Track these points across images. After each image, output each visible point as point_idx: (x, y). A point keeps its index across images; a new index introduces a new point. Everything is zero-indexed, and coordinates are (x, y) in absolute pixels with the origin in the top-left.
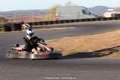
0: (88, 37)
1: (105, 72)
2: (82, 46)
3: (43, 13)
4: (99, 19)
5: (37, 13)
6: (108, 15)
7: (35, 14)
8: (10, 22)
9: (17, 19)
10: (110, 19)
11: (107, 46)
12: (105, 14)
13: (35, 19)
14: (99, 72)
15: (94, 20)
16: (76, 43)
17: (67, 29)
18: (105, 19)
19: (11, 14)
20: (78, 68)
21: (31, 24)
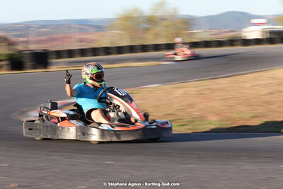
0: (204, 86)
1: (244, 167)
2: (190, 106)
3: (99, 27)
4: (232, 42)
5: (86, 27)
6: (253, 33)
7: (82, 30)
8: (20, 47)
9: (39, 42)
10: (258, 42)
11: (251, 106)
12: (245, 30)
13: (81, 41)
14: (230, 167)
15: (220, 44)
16: (177, 97)
17: (157, 65)
18: (246, 42)
19: (25, 28)
20: (183, 157)
21: (70, 53)
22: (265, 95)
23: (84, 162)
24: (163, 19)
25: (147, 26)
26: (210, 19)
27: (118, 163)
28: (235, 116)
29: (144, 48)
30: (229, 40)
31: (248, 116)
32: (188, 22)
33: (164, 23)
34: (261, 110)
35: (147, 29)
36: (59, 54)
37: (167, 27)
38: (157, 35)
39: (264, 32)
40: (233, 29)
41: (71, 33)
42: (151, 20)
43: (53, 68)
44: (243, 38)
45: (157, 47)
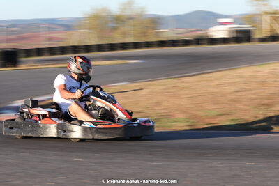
0: (171, 84)
1: (210, 165)
2: (158, 104)
3: (67, 26)
4: (198, 41)
5: (55, 26)
6: (219, 32)
7: (51, 30)
10: (224, 41)
11: (217, 104)
12: (211, 29)
13: (50, 39)
14: (196, 164)
15: (187, 43)
17: (124, 64)
18: (213, 41)
20: (150, 154)
21: (39, 52)
22: (231, 93)
23: (52, 159)
24: (130, 18)
25: (115, 25)
26: (178, 19)
27: (87, 160)
28: (202, 114)
29: (112, 47)
30: (195, 39)
31: (214, 113)
32: (156, 21)
33: (132, 22)
34: (227, 108)
35: (114, 29)
36: (28, 53)
37: (134, 26)
38: (124, 34)
39: (230, 31)
40: (199, 28)
41: (40, 32)
42: (119, 20)
43: (22, 67)
44: (210, 37)
45: (124, 46)
